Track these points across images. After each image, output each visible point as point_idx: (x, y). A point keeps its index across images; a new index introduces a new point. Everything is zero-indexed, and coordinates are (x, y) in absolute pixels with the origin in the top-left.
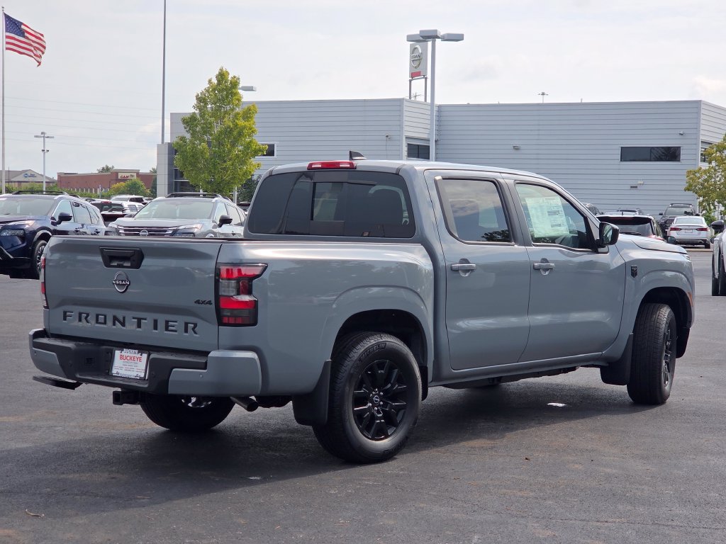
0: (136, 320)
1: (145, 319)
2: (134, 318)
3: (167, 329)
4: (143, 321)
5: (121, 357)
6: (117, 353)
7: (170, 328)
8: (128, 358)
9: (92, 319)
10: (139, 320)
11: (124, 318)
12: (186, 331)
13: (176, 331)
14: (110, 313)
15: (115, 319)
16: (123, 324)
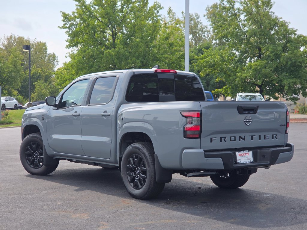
0: (251, 137)
1: (255, 136)
2: (249, 136)
3: (265, 139)
4: (254, 137)
5: (239, 155)
6: (237, 153)
7: (266, 138)
8: (243, 155)
9: (228, 139)
10: (252, 137)
11: (245, 137)
12: (273, 138)
13: (268, 139)
14: (237, 136)
15: (240, 137)
16: (244, 139)
